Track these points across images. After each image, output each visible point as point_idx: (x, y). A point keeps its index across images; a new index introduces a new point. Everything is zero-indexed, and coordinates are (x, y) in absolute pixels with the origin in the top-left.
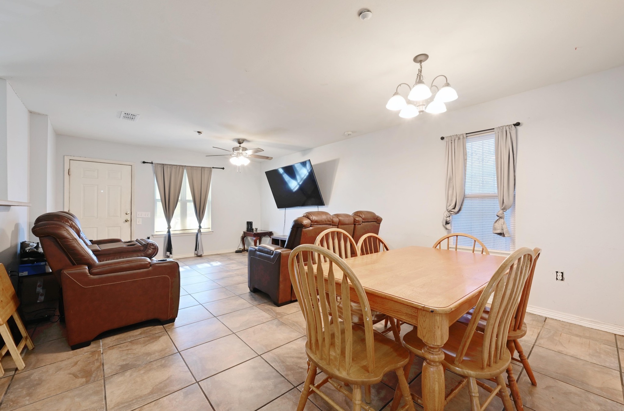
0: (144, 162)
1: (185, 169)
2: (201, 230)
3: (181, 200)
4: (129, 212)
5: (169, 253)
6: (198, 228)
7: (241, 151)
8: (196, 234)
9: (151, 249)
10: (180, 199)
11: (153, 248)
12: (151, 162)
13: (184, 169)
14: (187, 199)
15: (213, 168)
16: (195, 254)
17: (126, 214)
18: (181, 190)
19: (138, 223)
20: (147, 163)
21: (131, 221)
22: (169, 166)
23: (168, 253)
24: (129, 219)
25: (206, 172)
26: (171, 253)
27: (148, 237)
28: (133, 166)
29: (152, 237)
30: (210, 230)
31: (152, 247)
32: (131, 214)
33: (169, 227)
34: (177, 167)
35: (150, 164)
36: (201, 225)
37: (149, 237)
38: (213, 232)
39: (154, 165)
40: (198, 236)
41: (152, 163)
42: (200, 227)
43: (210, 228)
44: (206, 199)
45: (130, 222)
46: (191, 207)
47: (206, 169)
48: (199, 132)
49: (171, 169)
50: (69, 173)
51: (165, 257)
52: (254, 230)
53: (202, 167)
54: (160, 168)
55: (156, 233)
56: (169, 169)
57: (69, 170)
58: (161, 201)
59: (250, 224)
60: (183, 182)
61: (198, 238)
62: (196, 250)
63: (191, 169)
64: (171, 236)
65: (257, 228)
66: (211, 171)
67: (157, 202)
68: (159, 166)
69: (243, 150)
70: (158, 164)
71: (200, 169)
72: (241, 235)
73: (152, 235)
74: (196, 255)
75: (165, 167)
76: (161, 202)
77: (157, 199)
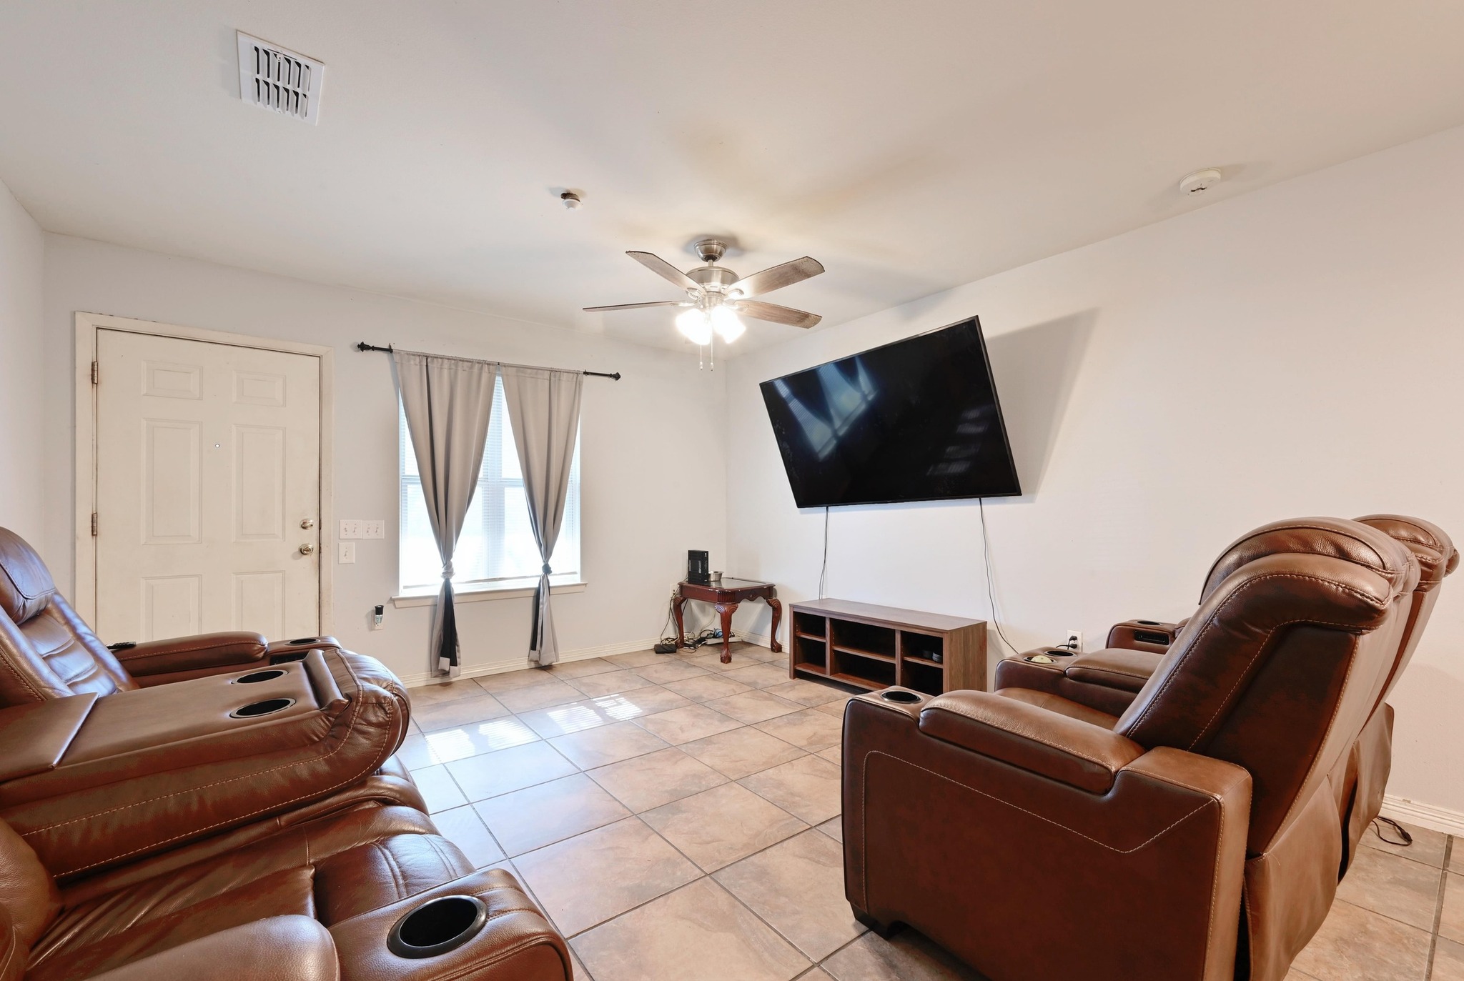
0: (363, 347)
1: (499, 375)
2: (549, 577)
3: (486, 479)
4: (313, 521)
5: (448, 660)
6: (541, 572)
7: (716, 284)
8: (532, 593)
9: (371, 730)
10: (481, 475)
11: (379, 725)
12: (387, 347)
13: (495, 374)
14: (505, 475)
15: (586, 373)
16: (531, 661)
17: (304, 528)
18: (486, 446)
19: (343, 560)
20: (373, 348)
21: (320, 552)
22: (446, 361)
23: (445, 662)
24: (313, 545)
25: (566, 384)
26: (454, 663)
27: (376, 608)
28: (324, 359)
29: (392, 605)
30: (577, 579)
31: (373, 719)
32: (320, 529)
33: (448, 571)
34: (471, 368)
35: (384, 355)
36: (551, 563)
37: (379, 605)
38: (586, 585)
39: (397, 357)
40: (541, 600)
41: (390, 350)
42: (547, 570)
43: (575, 573)
44: (565, 477)
45: (314, 556)
46: (517, 503)
47: (564, 377)
48: (565, 196)
49: (452, 371)
50: (93, 376)
51: (434, 674)
52: (712, 578)
53: (552, 371)
54: (418, 367)
55: (403, 593)
56: (446, 372)
57: (93, 365)
58: (420, 481)
59: (698, 559)
60: (490, 422)
61: (541, 606)
62: (533, 647)
63: (519, 375)
64: (455, 600)
65: (719, 570)
66: (578, 386)
67: (409, 486)
68: (412, 362)
69: (723, 282)
70: (409, 354)
71: (547, 374)
72: (671, 595)
73: (392, 601)
74: (533, 665)
75: (434, 367)
76: (421, 485)
77: (407, 473)
